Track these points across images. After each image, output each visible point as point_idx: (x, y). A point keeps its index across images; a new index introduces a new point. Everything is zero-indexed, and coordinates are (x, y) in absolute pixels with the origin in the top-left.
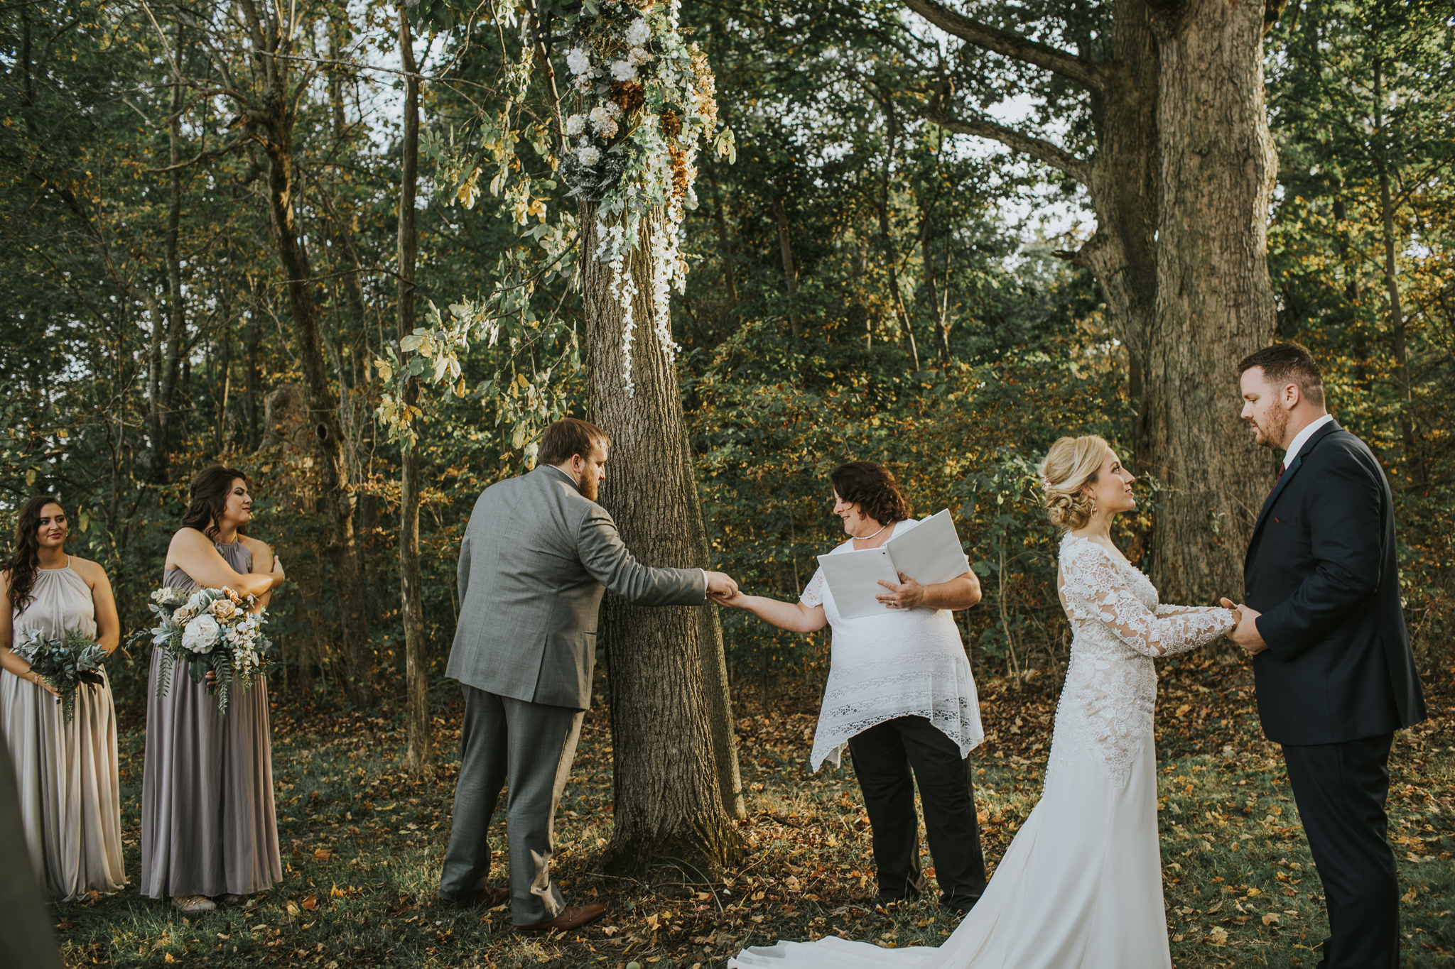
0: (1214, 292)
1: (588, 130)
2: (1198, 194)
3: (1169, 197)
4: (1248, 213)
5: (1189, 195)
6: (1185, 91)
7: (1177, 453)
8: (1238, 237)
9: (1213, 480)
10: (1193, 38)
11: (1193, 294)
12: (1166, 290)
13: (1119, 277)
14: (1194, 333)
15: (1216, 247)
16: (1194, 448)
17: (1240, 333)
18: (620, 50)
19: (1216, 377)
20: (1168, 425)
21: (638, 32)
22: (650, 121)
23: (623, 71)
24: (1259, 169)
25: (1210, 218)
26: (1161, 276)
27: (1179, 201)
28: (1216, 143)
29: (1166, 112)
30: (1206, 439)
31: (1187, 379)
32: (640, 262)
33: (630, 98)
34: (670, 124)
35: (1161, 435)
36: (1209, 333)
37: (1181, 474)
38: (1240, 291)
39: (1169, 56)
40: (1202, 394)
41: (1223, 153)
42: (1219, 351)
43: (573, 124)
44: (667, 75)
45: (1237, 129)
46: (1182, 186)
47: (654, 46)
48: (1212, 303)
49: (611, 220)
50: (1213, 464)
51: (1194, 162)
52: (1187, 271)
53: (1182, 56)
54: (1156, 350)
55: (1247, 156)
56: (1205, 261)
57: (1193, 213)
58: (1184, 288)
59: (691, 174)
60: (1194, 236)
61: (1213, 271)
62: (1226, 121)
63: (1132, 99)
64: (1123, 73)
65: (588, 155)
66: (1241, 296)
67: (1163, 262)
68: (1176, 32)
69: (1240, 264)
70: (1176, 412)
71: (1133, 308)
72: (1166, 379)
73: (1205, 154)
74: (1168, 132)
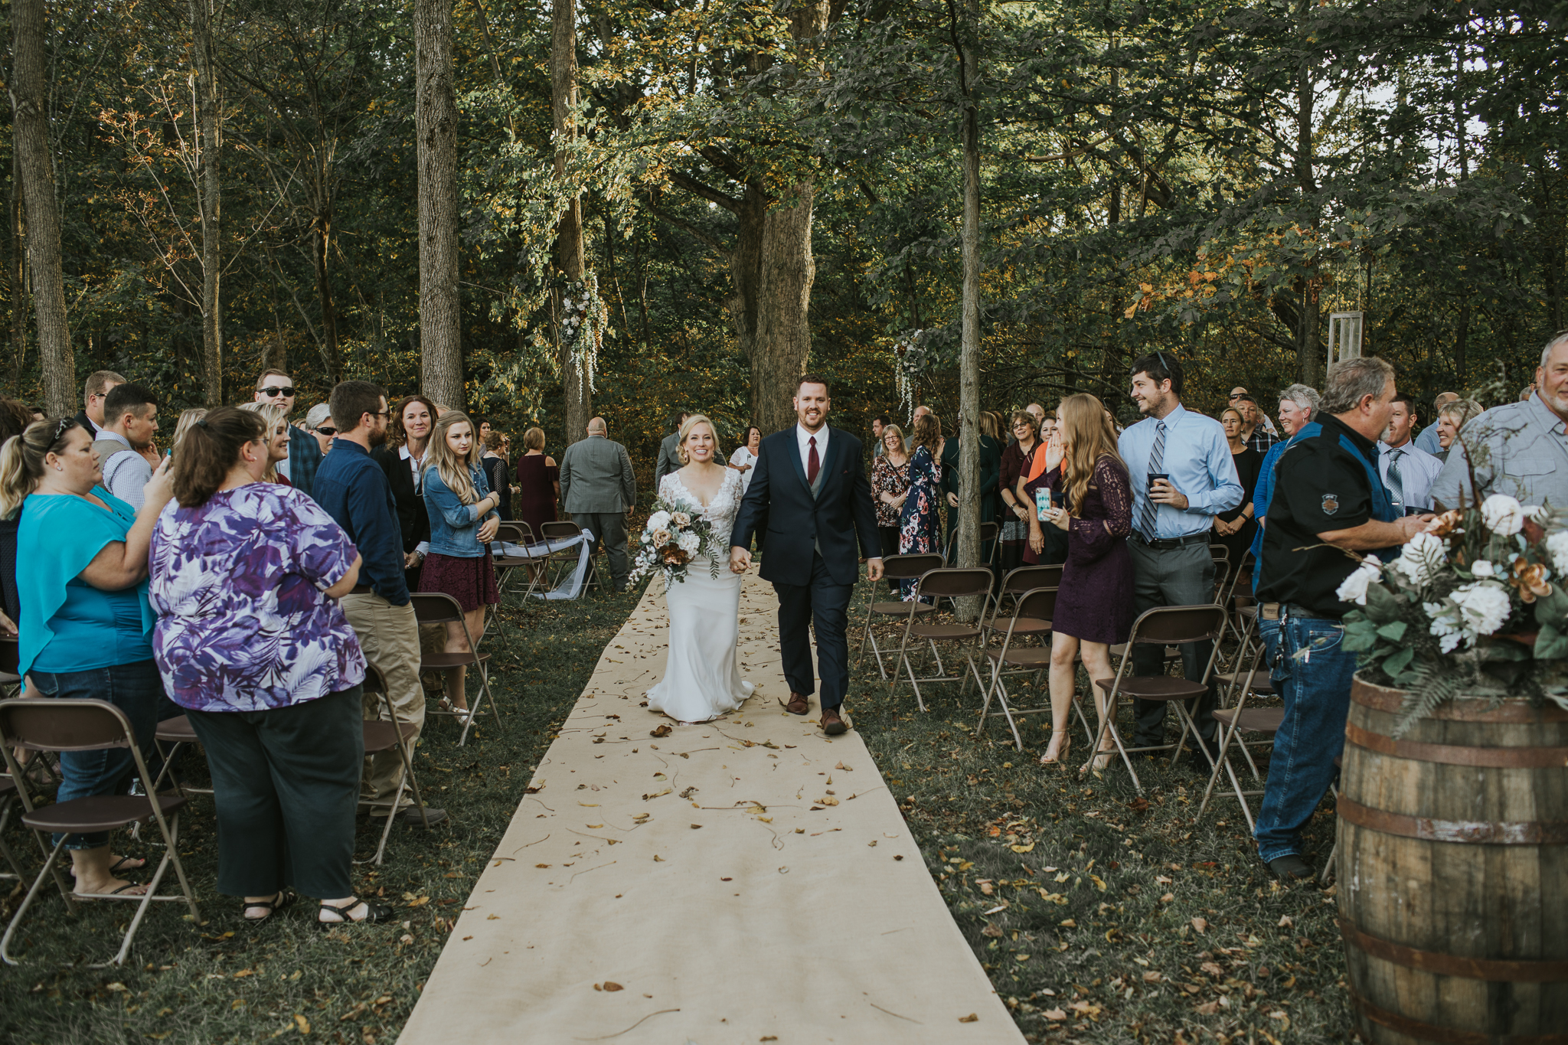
0: (781, 333)
1: (570, 323)
2: (777, 287)
3: (764, 286)
4: (798, 298)
5: (773, 287)
6: (773, 236)
7: (761, 407)
8: (793, 309)
11: (772, 334)
12: (760, 330)
14: (772, 351)
15: (783, 313)
16: (769, 405)
17: (792, 353)
18: (582, 301)
19: (780, 373)
20: (758, 394)
21: (587, 295)
22: (587, 322)
23: (581, 307)
24: (805, 276)
25: (781, 299)
26: (760, 324)
27: (768, 289)
28: (785, 264)
29: (765, 245)
31: (767, 373)
32: (583, 364)
33: (582, 315)
34: (595, 324)
36: (778, 353)
38: (792, 334)
41: (789, 270)
42: (782, 361)
43: (565, 322)
44: (593, 309)
45: (796, 256)
46: (769, 282)
47: (591, 300)
48: (780, 338)
49: (576, 351)
50: (776, 413)
51: (776, 272)
52: (770, 322)
53: (773, 218)
55: (799, 272)
56: (778, 319)
57: (774, 296)
58: (768, 331)
59: (601, 338)
60: (774, 306)
61: (781, 324)
62: (791, 254)
63: (754, 222)
64: (750, 208)
65: (570, 332)
66: (793, 336)
69: (793, 321)
70: (762, 388)
71: (747, 332)
73: (781, 268)
74: (766, 254)
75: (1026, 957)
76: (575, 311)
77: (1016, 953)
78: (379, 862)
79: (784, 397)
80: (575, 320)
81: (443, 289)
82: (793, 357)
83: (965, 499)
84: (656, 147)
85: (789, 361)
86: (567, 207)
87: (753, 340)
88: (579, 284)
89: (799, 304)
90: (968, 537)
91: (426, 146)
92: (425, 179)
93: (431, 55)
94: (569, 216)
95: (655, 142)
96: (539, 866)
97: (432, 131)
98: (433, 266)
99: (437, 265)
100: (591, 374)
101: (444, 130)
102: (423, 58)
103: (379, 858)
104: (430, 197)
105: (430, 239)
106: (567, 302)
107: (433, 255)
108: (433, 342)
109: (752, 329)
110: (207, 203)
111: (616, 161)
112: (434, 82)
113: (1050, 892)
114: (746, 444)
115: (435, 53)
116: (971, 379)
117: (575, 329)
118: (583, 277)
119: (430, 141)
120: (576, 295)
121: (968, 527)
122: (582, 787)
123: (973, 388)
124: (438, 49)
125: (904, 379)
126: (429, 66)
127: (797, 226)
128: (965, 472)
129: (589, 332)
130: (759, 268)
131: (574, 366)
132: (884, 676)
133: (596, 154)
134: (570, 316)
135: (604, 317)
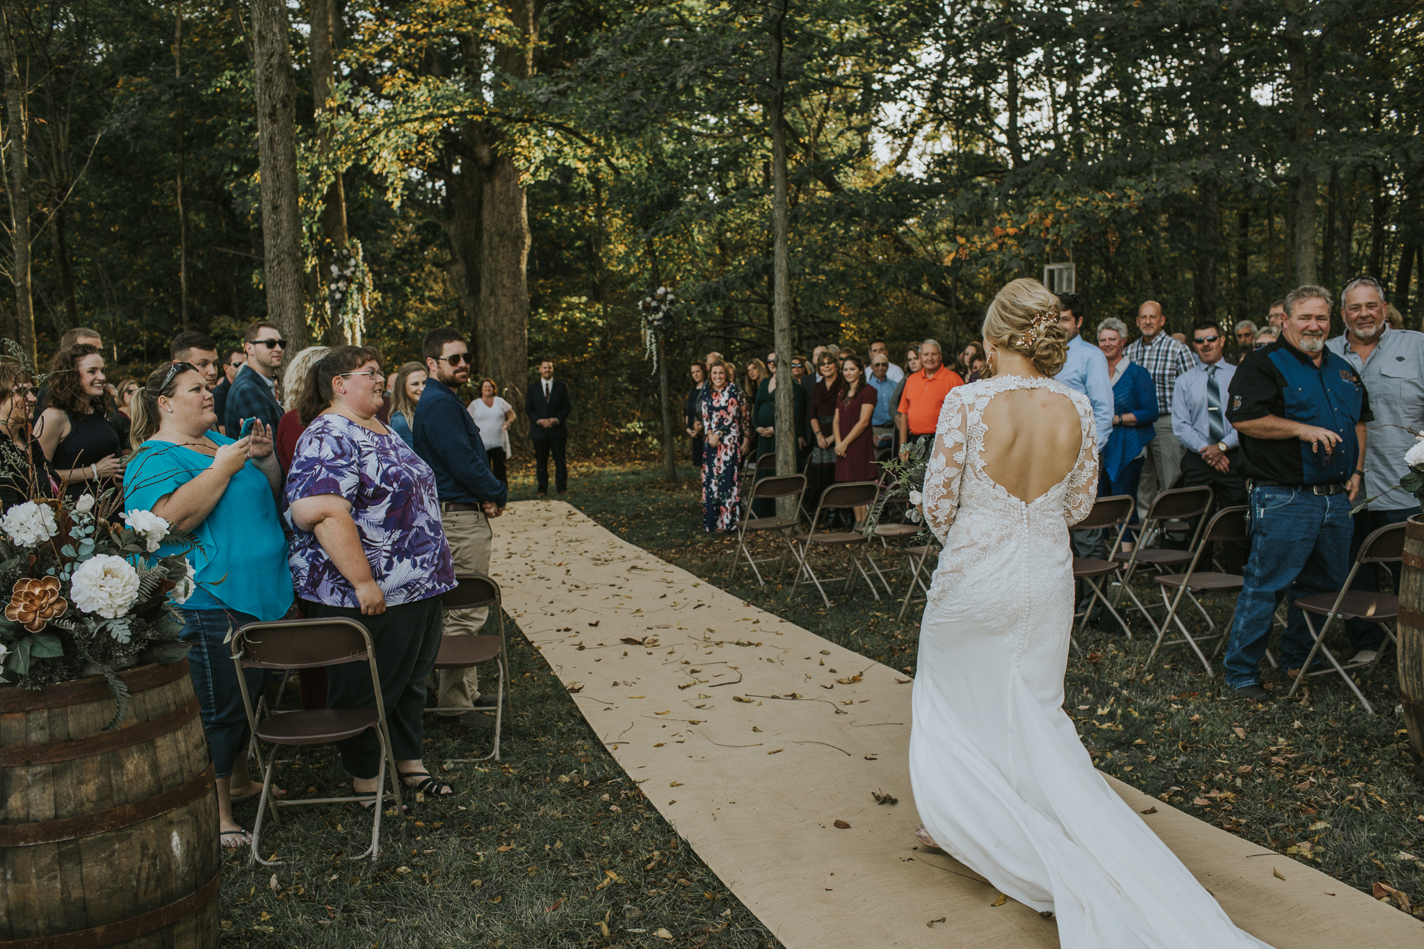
0: (504, 295)
1: (338, 288)
2: (498, 253)
3: (486, 252)
4: (519, 262)
5: (494, 253)
6: (494, 208)
7: (489, 363)
8: (513, 273)
9: (503, 374)
10: (497, 184)
11: (496, 296)
12: (484, 292)
13: (463, 280)
14: (496, 312)
15: (505, 276)
16: (496, 361)
17: (515, 313)
18: (348, 267)
19: (505, 331)
20: (485, 350)
21: (353, 262)
22: (354, 286)
23: (348, 273)
24: (523, 243)
25: (503, 263)
26: (483, 287)
27: (491, 255)
28: (505, 232)
29: (486, 214)
30: (500, 357)
31: (493, 332)
32: (351, 326)
33: (349, 280)
34: (361, 288)
35: (482, 355)
36: (502, 312)
37: (490, 372)
38: (515, 295)
39: (487, 189)
40: (499, 338)
41: (509, 235)
42: (506, 320)
43: (333, 287)
44: (359, 274)
45: (515, 226)
46: (492, 249)
47: (356, 266)
48: (504, 300)
49: (345, 313)
50: (503, 368)
51: (497, 239)
52: (493, 285)
53: (493, 191)
54: (480, 318)
55: (517, 239)
56: (501, 282)
57: (496, 261)
58: (492, 293)
59: (367, 302)
60: (496, 270)
61: (504, 286)
62: (510, 222)
63: (470, 193)
65: (338, 296)
66: (515, 298)
67: (484, 280)
68: (490, 180)
69: (515, 284)
70: (489, 345)
71: (469, 295)
72: (485, 331)
73: (501, 236)
74: (486, 223)
75: (1130, 768)
76: (341, 277)
77: (1122, 766)
78: (498, 758)
79: (509, 353)
80: (341, 285)
81: (289, 255)
82: (516, 317)
83: (783, 431)
84: (416, 124)
85: (512, 320)
86: (333, 179)
87: (477, 302)
88: (345, 252)
89: (519, 269)
90: (786, 463)
91: (267, 121)
92: (268, 152)
93: (270, 36)
94: (333, 187)
95: (417, 119)
96: (658, 746)
97: (274, 107)
98: (279, 233)
99: (283, 232)
100: (358, 335)
101: (285, 106)
102: (262, 38)
103: (496, 752)
104: (274, 168)
105: (275, 208)
106: (334, 269)
107: (278, 223)
108: (281, 303)
109: (475, 291)
110: (15, 175)
111: (382, 135)
112: (275, 60)
113: (1101, 723)
114: (481, 396)
115: (274, 34)
116: (785, 326)
117: (344, 293)
118: (348, 245)
119: (272, 116)
120: (343, 262)
121: (786, 454)
122: (615, 684)
123: (787, 333)
124: (276, 30)
125: (649, 332)
126: (269, 46)
127: (514, 197)
128: (782, 407)
129: (355, 296)
130: (479, 236)
131: (342, 329)
132: (762, 582)
133: (360, 131)
134: (337, 281)
135: (368, 281)
